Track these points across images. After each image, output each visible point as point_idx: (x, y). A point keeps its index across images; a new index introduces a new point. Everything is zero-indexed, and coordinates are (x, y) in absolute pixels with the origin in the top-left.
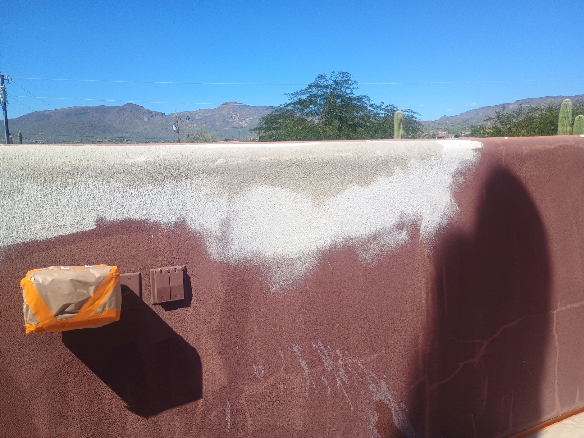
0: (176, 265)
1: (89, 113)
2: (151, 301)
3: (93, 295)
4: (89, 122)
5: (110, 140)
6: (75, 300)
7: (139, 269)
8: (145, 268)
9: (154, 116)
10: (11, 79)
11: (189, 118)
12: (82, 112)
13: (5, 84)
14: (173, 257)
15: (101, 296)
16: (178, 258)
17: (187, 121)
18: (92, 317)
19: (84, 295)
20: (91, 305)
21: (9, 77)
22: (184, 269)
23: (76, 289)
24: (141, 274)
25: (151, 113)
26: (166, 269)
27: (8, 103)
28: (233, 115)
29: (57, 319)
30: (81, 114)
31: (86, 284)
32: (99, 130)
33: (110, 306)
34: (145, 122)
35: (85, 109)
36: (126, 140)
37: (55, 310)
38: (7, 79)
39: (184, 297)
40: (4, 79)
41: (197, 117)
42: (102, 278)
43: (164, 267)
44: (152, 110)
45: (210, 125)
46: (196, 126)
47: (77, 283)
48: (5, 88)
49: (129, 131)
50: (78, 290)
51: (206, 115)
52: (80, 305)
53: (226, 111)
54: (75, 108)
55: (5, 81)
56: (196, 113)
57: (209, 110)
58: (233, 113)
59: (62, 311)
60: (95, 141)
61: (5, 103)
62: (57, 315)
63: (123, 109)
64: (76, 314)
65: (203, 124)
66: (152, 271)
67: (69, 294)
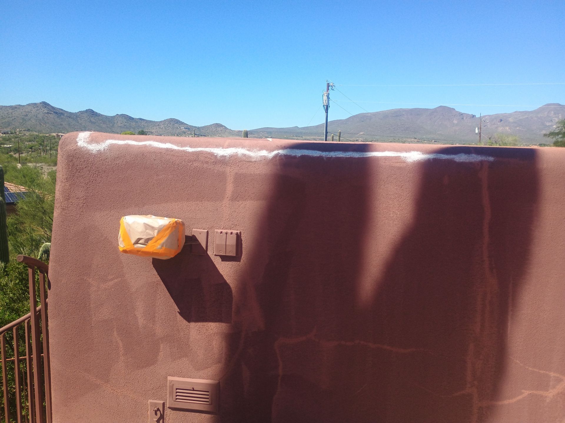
0: (234, 230)
1: (404, 115)
2: (214, 252)
3: (157, 235)
4: (402, 124)
5: (418, 140)
6: (145, 237)
7: (208, 228)
8: (211, 228)
9: (465, 118)
10: (335, 86)
11: (501, 120)
12: (397, 114)
13: (329, 90)
14: (232, 223)
15: (161, 238)
16: (236, 225)
17: (499, 124)
18: (154, 250)
19: (150, 235)
20: (155, 242)
21: (333, 85)
22: (239, 234)
23: (146, 230)
24: (209, 231)
25: (461, 115)
26: (224, 231)
27: (329, 106)
28: (554, 117)
29: (135, 247)
30: (396, 116)
31: (153, 228)
32: (411, 131)
33: (166, 246)
34: (454, 124)
35: (401, 111)
36: (433, 141)
37: (133, 241)
38: (331, 87)
39: (236, 255)
40: (329, 86)
41: (511, 120)
42: (163, 226)
43: (225, 229)
44: (463, 112)
45: (524, 128)
46: (508, 129)
47: (148, 226)
48: (329, 94)
49: (438, 132)
50: (147, 231)
51: (521, 118)
52: (147, 240)
53: (546, 113)
54: (392, 110)
55: (330, 88)
56: (510, 115)
57: (526, 113)
58: (554, 116)
59: (137, 242)
60: (405, 141)
61: (327, 106)
62: (134, 244)
63: (435, 111)
64: (146, 246)
65: (516, 127)
66: (216, 231)
67: (142, 232)
